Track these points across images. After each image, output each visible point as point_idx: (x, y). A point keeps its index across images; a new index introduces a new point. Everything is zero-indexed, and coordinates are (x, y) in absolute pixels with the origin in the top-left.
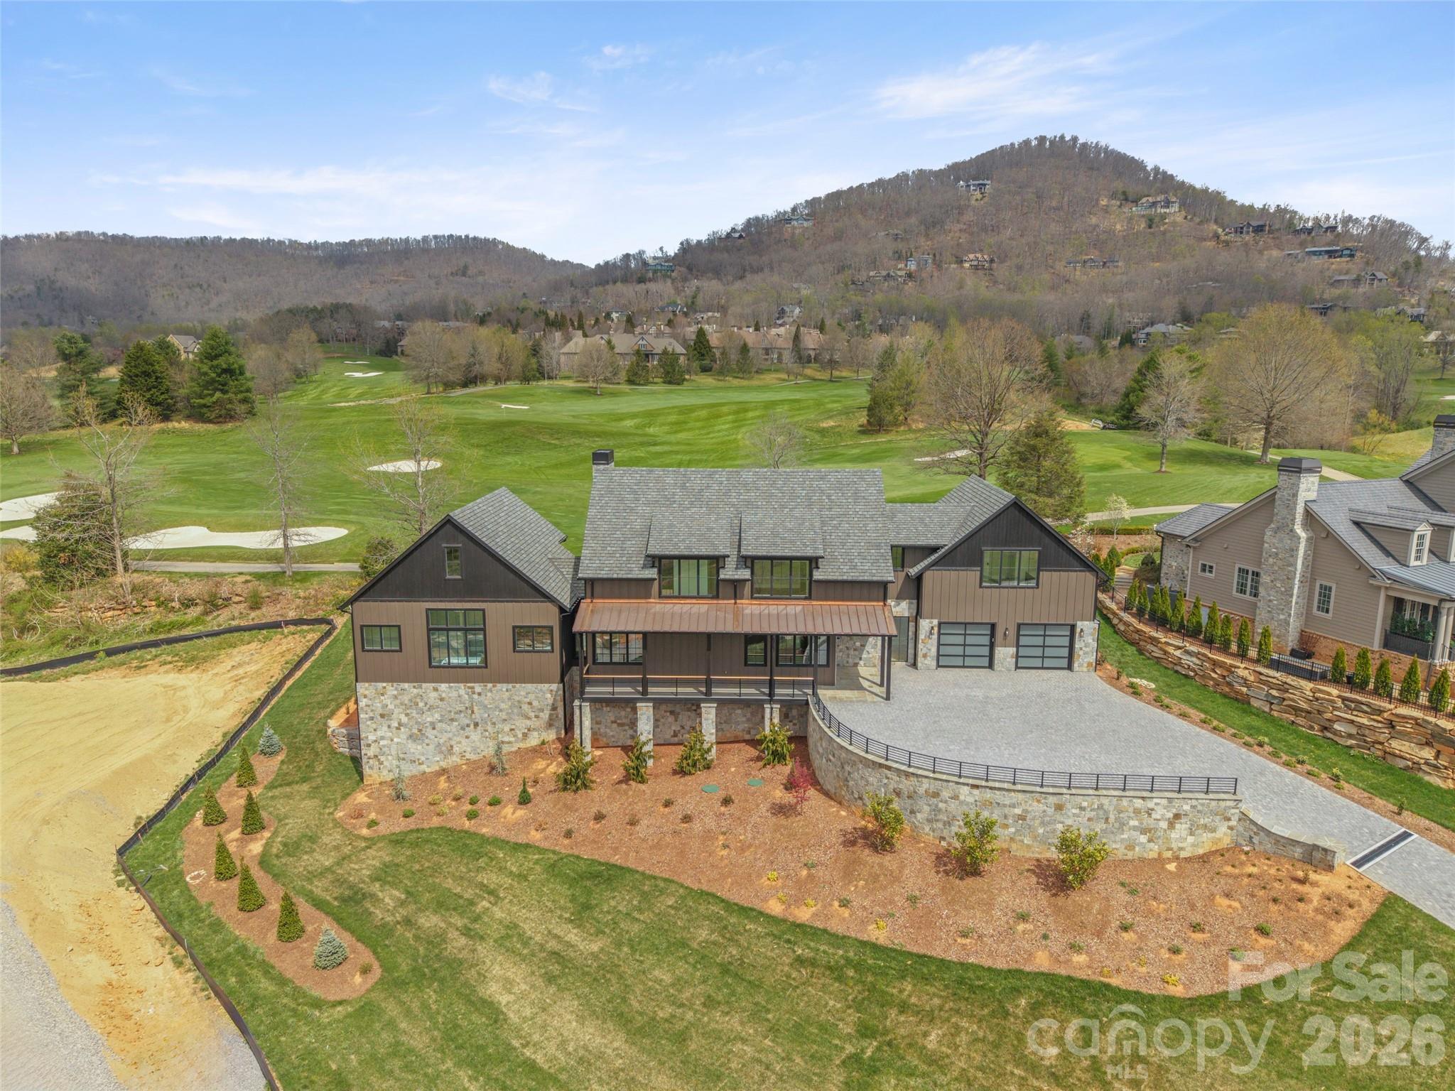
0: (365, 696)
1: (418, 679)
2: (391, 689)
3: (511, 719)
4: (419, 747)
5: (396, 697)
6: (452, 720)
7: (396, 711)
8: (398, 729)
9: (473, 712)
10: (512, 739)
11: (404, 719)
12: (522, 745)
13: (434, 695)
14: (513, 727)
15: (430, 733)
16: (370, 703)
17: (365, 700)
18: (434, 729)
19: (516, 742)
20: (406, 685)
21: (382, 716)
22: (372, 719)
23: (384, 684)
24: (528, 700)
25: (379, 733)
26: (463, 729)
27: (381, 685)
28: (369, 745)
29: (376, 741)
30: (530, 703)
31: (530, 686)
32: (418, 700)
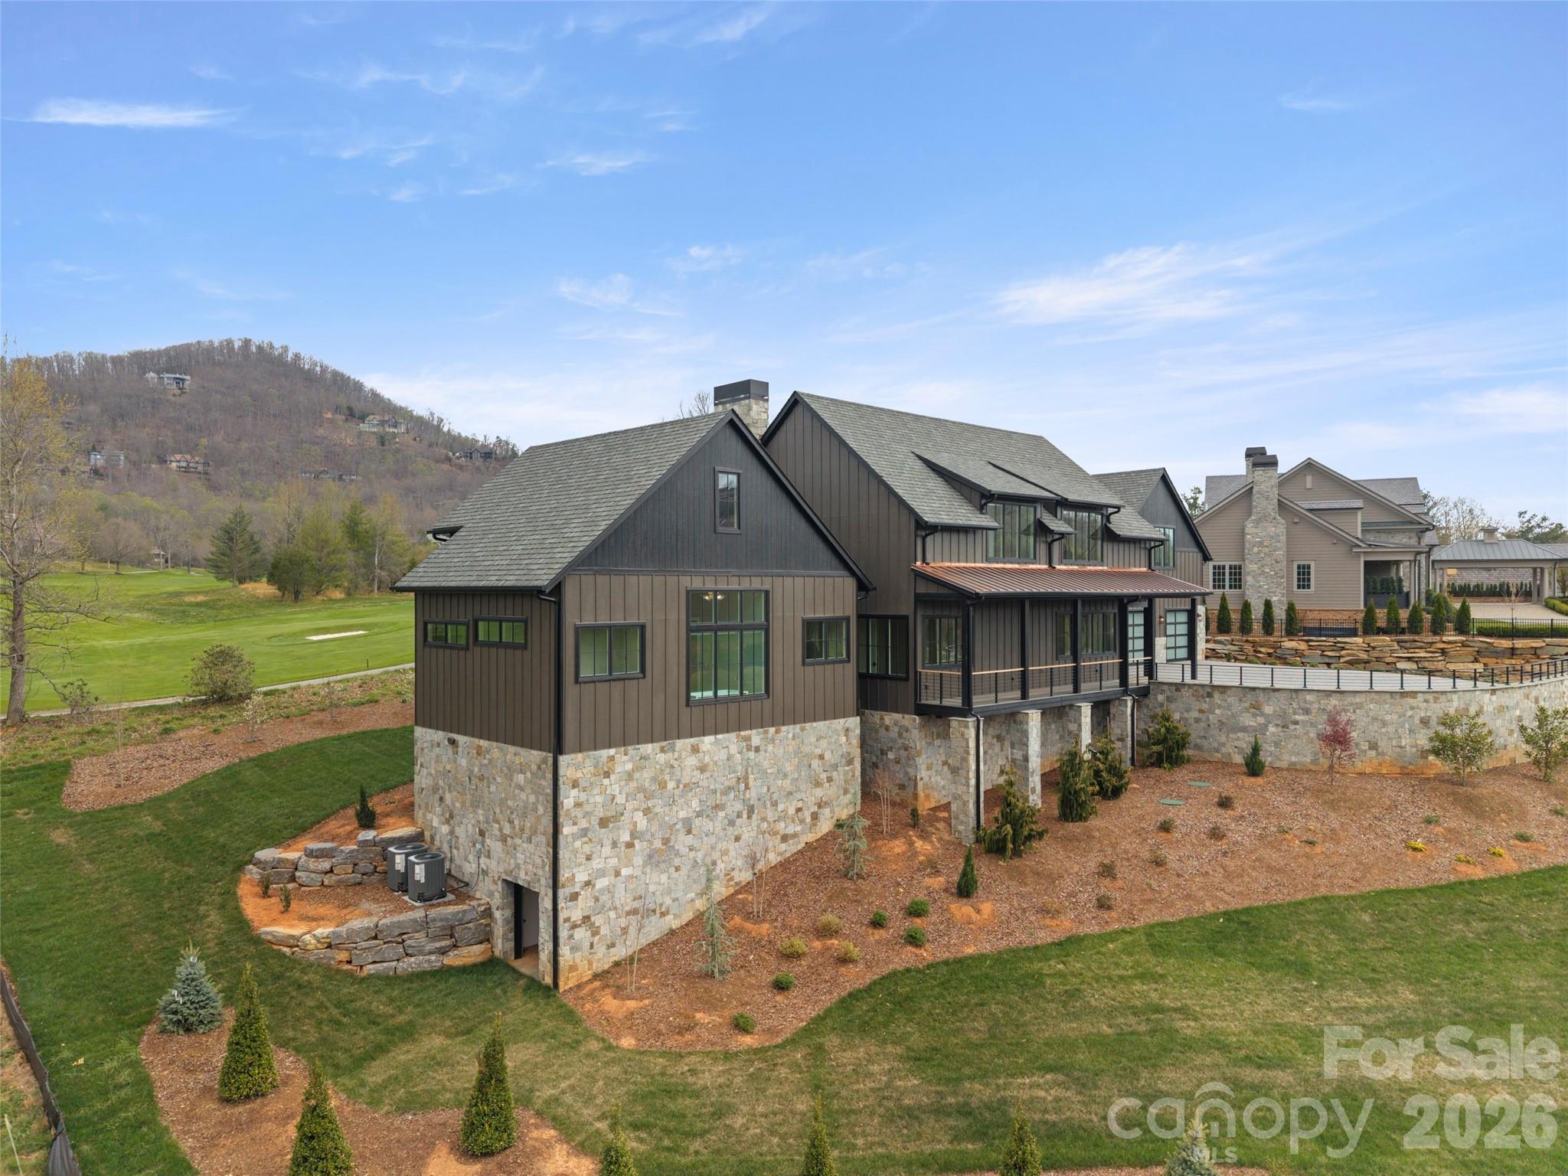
0: (575, 784)
1: (666, 732)
2: (623, 759)
3: (799, 790)
4: (664, 878)
5: (630, 776)
6: (717, 807)
7: (630, 806)
8: (630, 845)
9: (747, 787)
10: (798, 828)
11: (642, 822)
12: (811, 837)
13: (691, 761)
14: (800, 804)
15: (682, 842)
16: (583, 797)
17: (574, 792)
18: (689, 832)
19: (803, 832)
20: (648, 748)
21: (604, 823)
22: (584, 832)
23: (612, 751)
24: (818, 751)
25: (596, 864)
26: (732, 823)
27: (605, 753)
28: (574, 897)
29: (588, 883)
30: (821, 757)
31: (821, 725)
32: (667, 777)
